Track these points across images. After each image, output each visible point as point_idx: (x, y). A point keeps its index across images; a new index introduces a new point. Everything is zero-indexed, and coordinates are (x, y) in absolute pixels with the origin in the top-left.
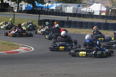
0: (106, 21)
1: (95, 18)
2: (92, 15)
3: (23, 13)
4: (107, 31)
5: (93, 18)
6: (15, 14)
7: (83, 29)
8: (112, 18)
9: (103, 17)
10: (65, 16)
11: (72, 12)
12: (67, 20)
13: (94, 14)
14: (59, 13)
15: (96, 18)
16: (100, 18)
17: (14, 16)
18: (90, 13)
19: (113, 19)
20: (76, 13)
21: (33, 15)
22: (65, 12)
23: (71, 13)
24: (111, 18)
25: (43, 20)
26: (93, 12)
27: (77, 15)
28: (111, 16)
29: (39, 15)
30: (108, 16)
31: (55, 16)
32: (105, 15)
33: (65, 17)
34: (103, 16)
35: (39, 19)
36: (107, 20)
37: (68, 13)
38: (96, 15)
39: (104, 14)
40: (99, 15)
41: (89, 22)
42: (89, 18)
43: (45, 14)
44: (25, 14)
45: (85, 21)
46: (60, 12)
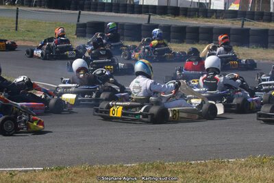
0: (243, 25)
1: (214, 16)
2: (207, 10)
3: (35, 6)
4: (245, 48)
5: (210, 17)
6: (19, 8)
7: (187, 43)
8: (256, 17)
9: (234, 15)
10: (140, 12)
11: (157, 4)
12: (146, 22)
13: (212, 8)
14: (126, 5)
15: (217, 18)
16: (226, 18)
17: (17, 14)
18: (201, 4)
19: (258, 20)
20: (166, 7)
21: (60, 11)
22: (141, 3)
23: (155, 6)
24: (253, 16)
25: (88, 23)
26: (208, 3)
27: (169, 11)
28: (254, 12)
29: (78, 12)
30: (245, 12)
31: (116, 14)
32: (238, 9)
33: (140, 16)
34: (234, 12)
35: (78, 21)
36: (245, 22)
37: (147, 7)
38: (216, 11)
39: (235, 7)
40: (223, 9)
41: (202, 26)
42: (198, 17)
43: (89, 9)
44: (40, 9)
45: (191, 26)
46: (128, 2)
